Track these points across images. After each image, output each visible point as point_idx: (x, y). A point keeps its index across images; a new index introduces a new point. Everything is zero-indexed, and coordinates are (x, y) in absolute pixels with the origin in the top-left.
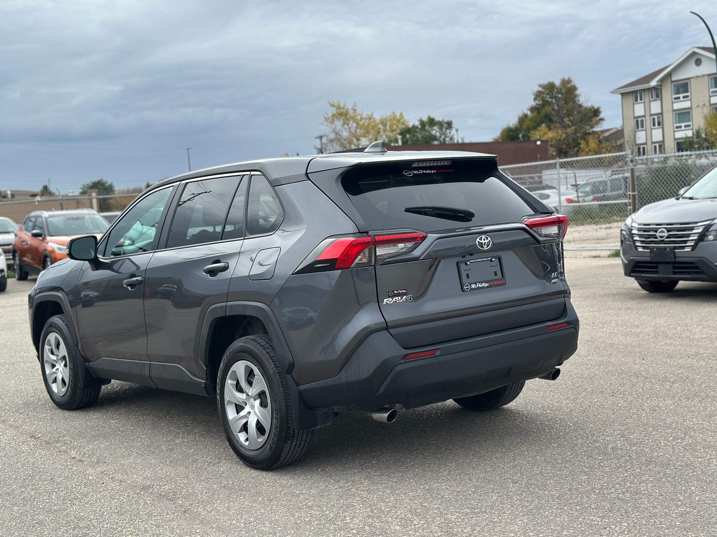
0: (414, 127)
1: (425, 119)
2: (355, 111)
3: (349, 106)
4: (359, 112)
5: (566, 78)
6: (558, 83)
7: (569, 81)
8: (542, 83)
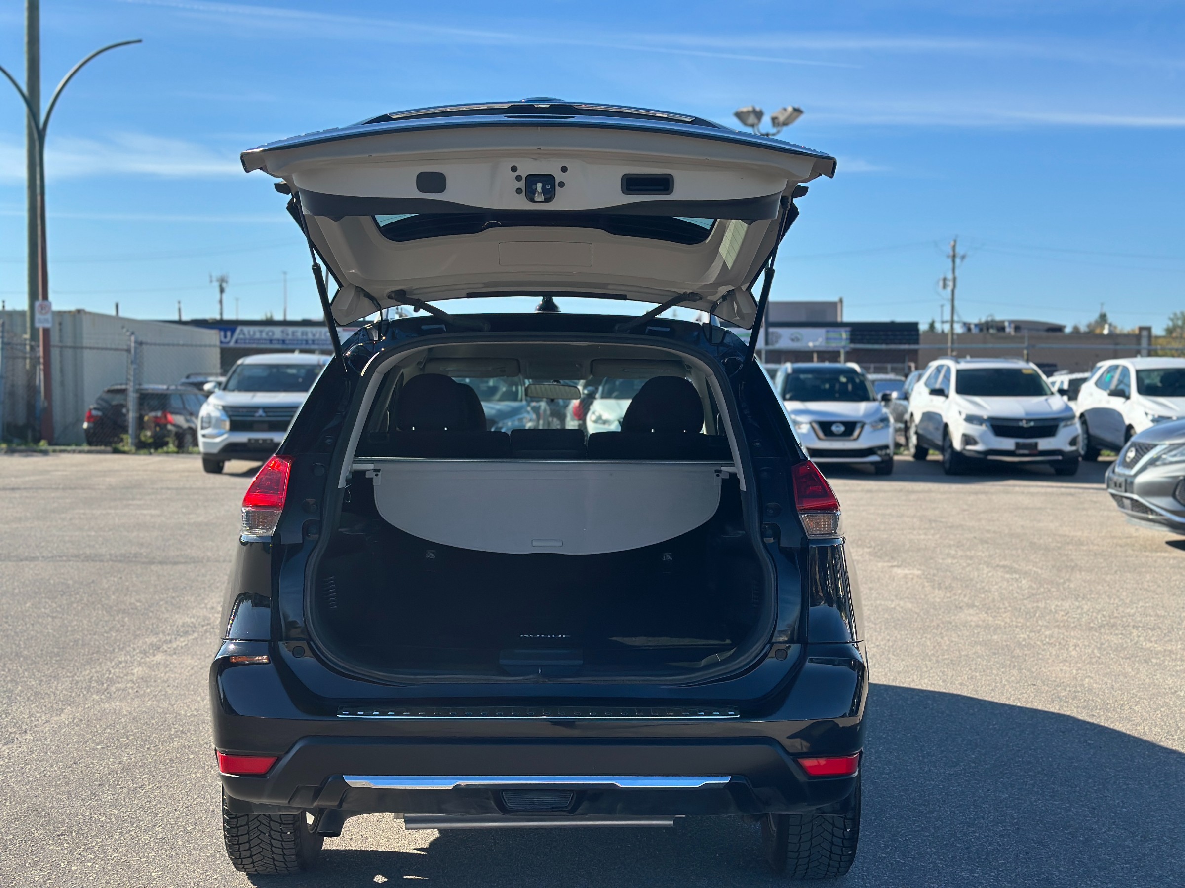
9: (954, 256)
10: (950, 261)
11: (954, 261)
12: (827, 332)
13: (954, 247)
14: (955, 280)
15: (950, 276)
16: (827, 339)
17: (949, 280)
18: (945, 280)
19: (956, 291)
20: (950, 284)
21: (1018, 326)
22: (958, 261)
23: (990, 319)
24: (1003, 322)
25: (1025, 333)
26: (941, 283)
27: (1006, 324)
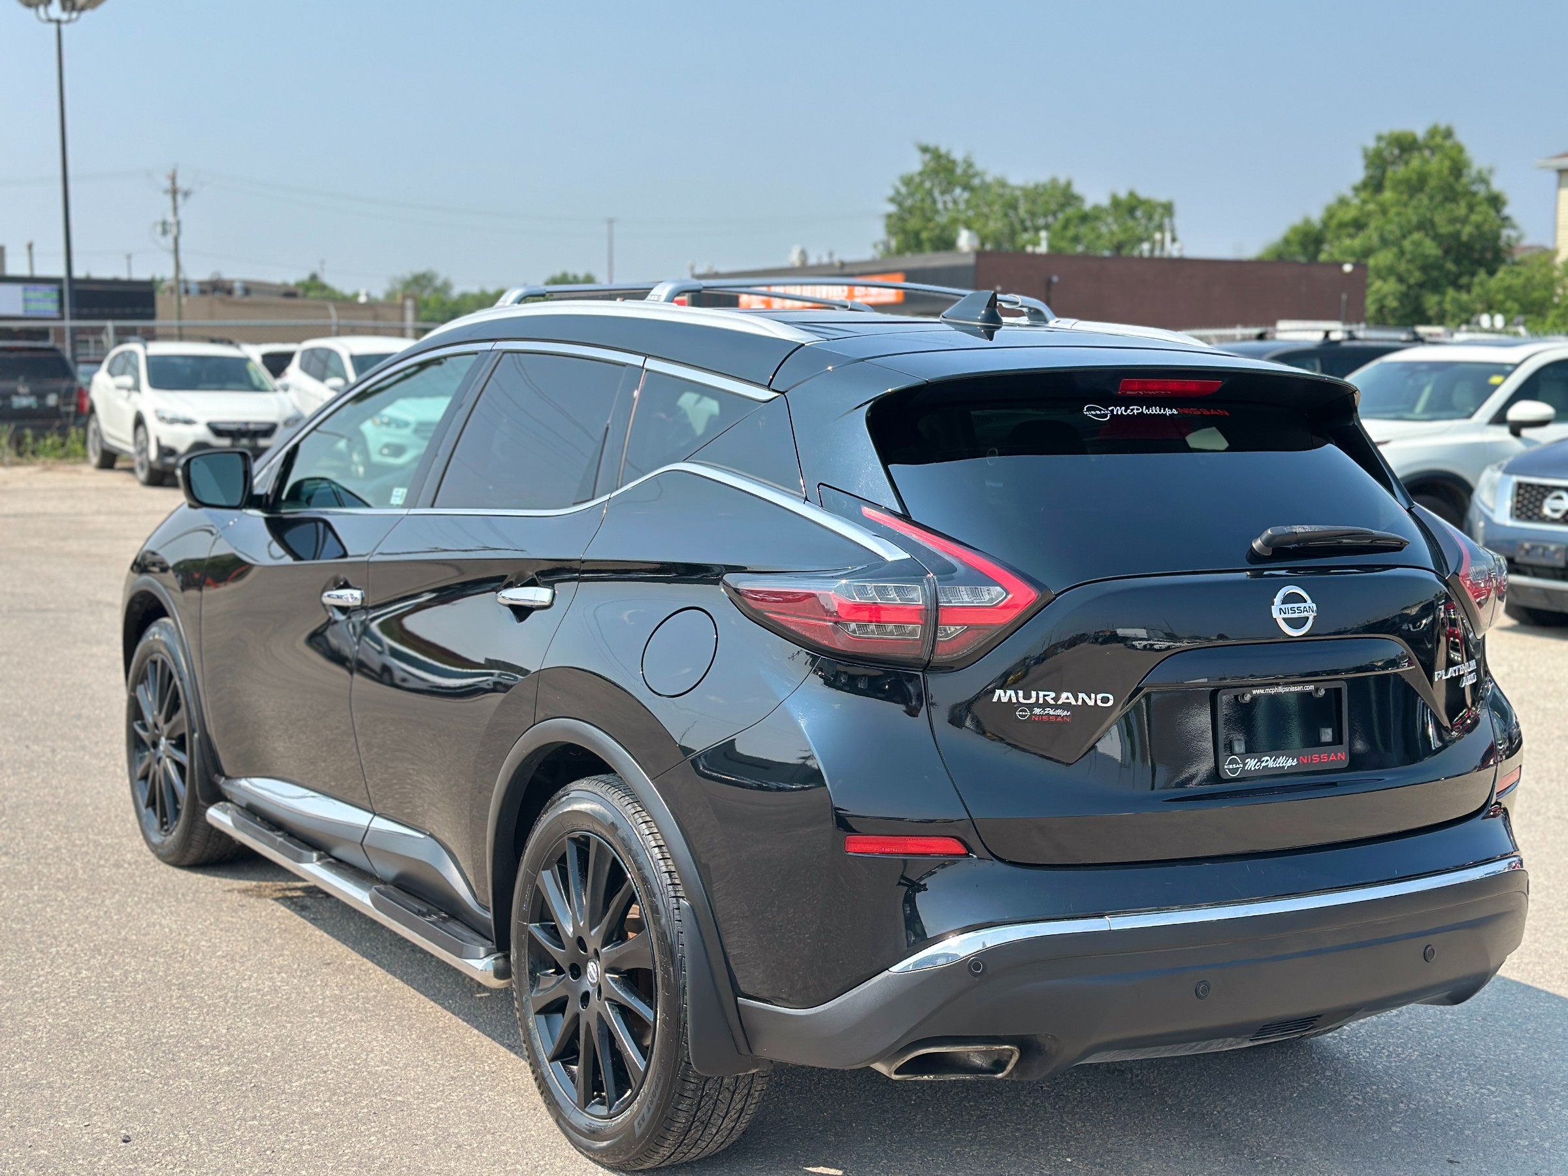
0: (1097, 208)
1: (1123, 194)
2: (970, 165)
3: (958, 155)
4: (979, 166)
5: (1443, 125)
6: (1420, 132)
7: (1448, 134)
8: (1385, 131)
9: (174, 192)
10: (168, 199)
11: (174, 199)
12: (25, 290)
13: (173, 179)
14: (178, 223)
15: (170, 219)
16: (26, 300)
17: (171, 225)
18: (164, 224)
19: (182, 241)
20: (174, 230)
21: (249, 289)
22: (180, 198)
23: (215, 278)
24: (232, 282)
25: (254, 298)
26: (159, 229)
27: (237, 285)
